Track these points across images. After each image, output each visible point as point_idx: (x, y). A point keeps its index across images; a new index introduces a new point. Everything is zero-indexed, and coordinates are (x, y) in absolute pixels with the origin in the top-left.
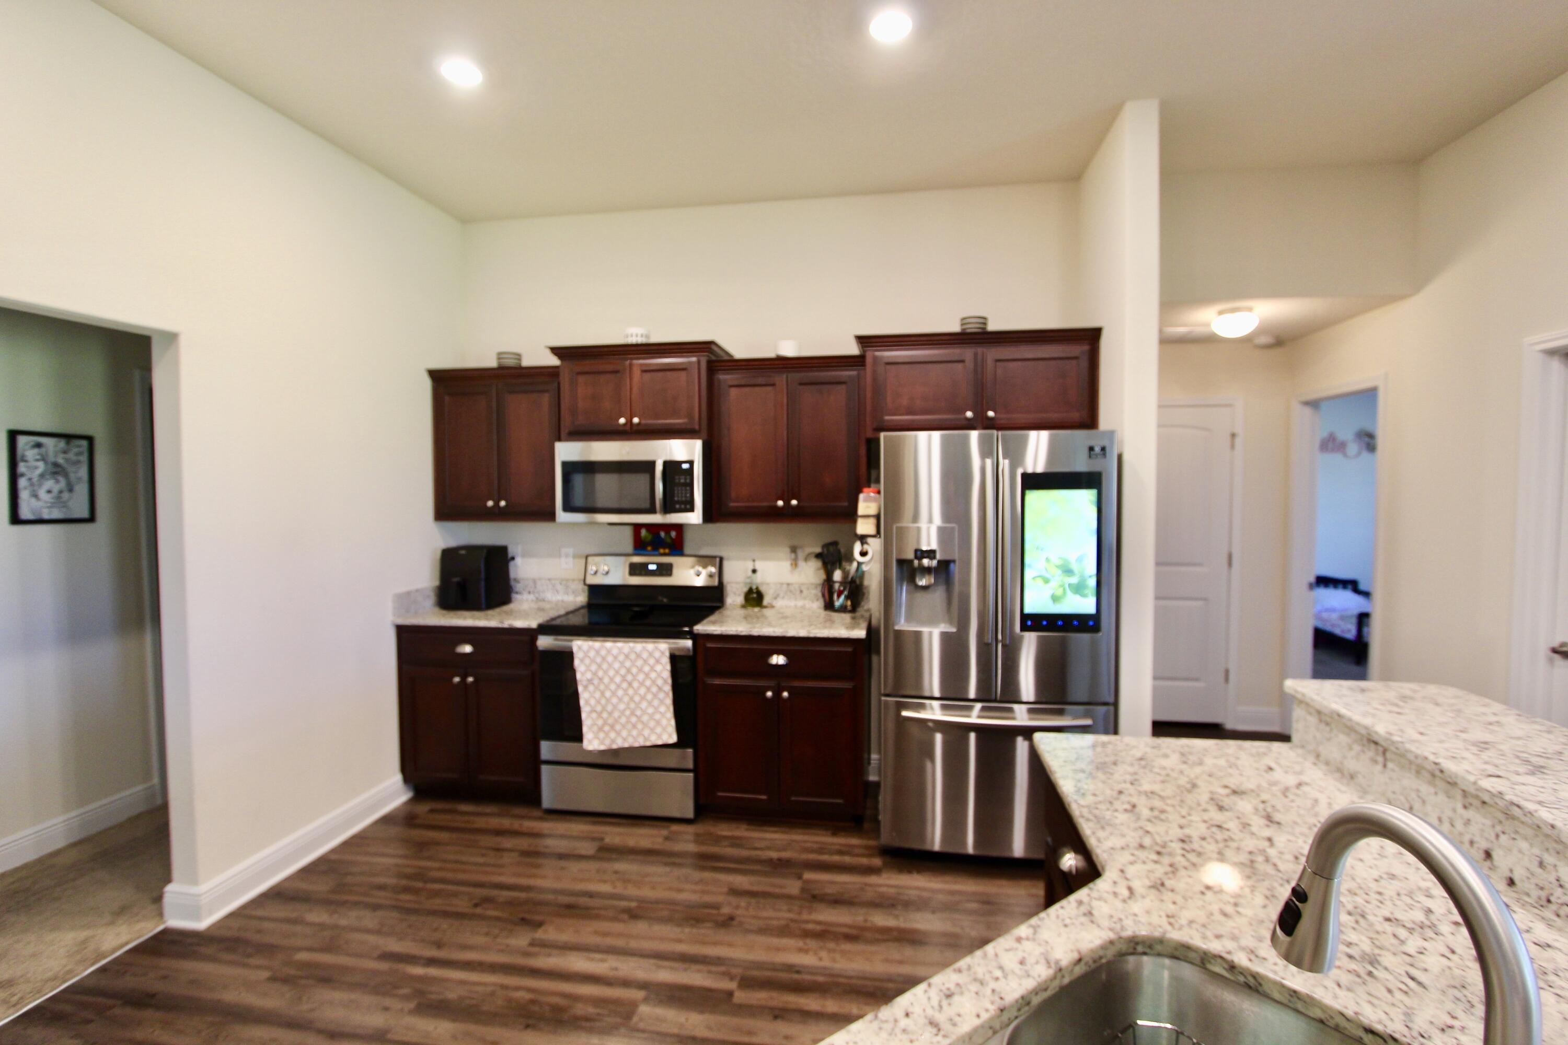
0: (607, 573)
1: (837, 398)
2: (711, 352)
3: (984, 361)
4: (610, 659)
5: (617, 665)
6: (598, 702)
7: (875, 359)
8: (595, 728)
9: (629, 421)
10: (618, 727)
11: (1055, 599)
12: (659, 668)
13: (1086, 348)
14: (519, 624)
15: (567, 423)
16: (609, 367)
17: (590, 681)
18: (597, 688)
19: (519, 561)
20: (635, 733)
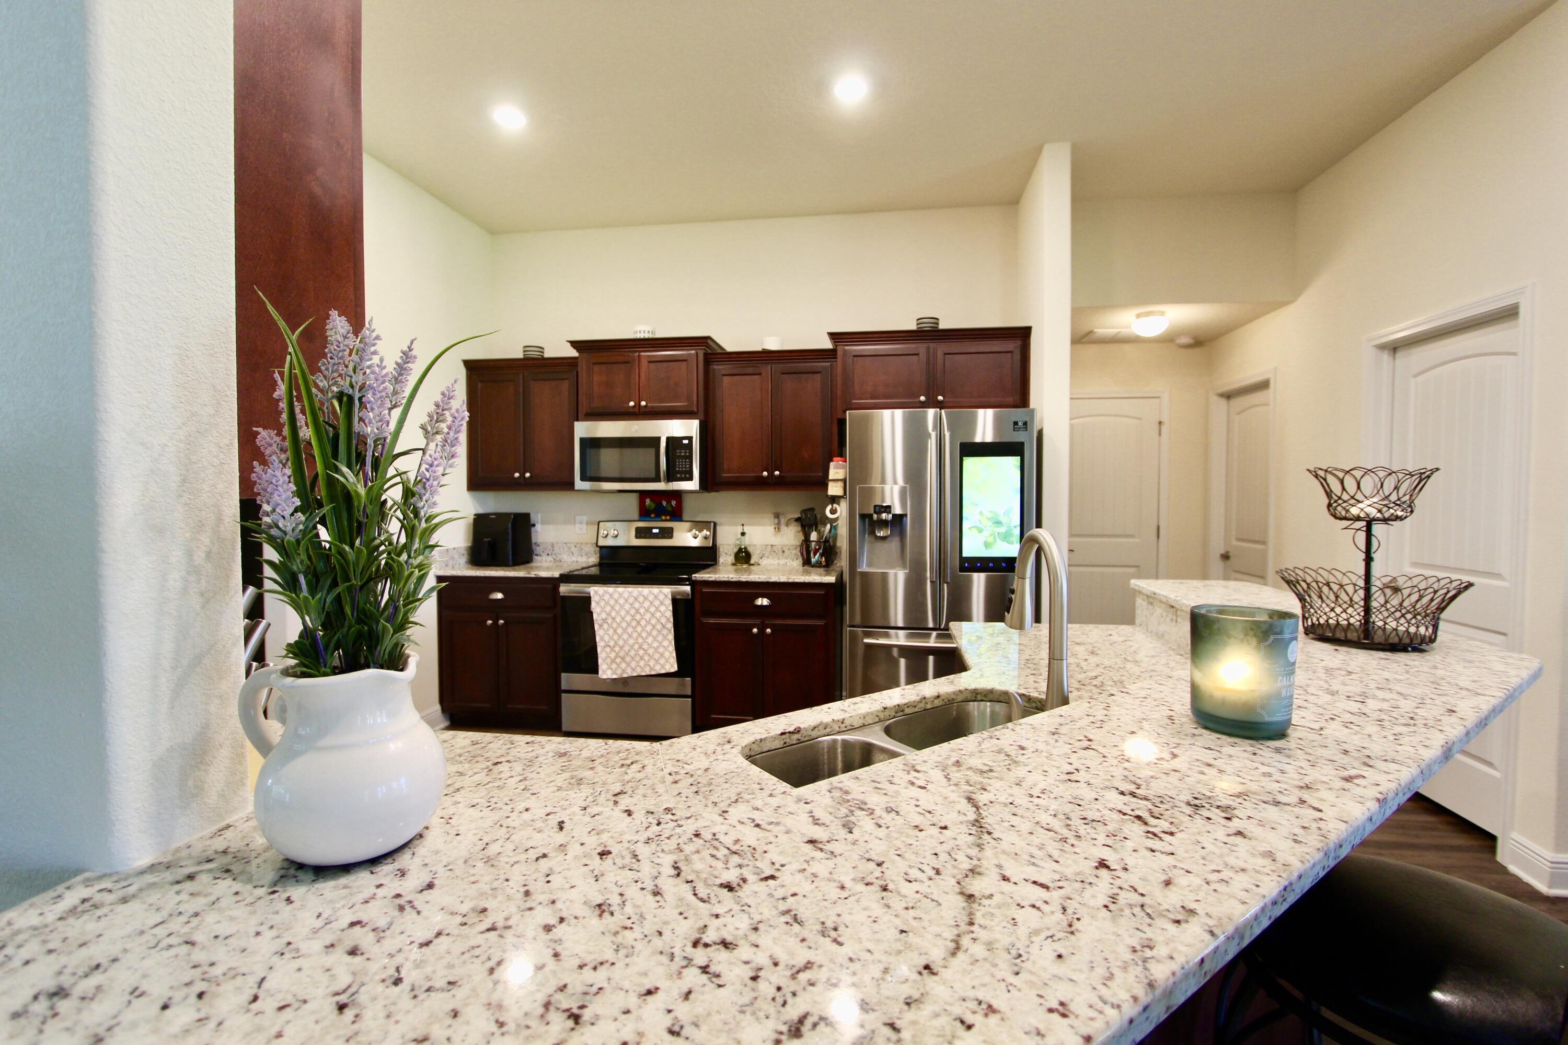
0: (616, 536)
1: (814, 384)
2: (708, 346)
3: (935, 354)
4: (622, 601)
5: (627, 607)
6: (611, 638)
7: (845, 351)
8: (609, 661)
9: (638, 404)
10: (628, 659)
11: (987, 545)
12: (662, 608)
13: (1018, 343)
14: (544, 574)
15: (583, 408)
16: (621, 359)
17: (604, 620)
18: (610, 626)
19: (539, 527)
20: (642, 663)
